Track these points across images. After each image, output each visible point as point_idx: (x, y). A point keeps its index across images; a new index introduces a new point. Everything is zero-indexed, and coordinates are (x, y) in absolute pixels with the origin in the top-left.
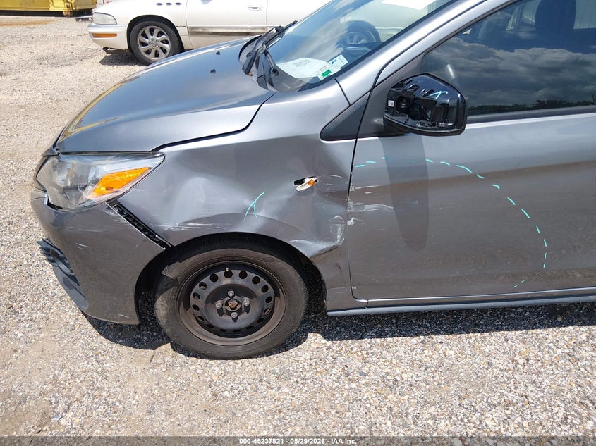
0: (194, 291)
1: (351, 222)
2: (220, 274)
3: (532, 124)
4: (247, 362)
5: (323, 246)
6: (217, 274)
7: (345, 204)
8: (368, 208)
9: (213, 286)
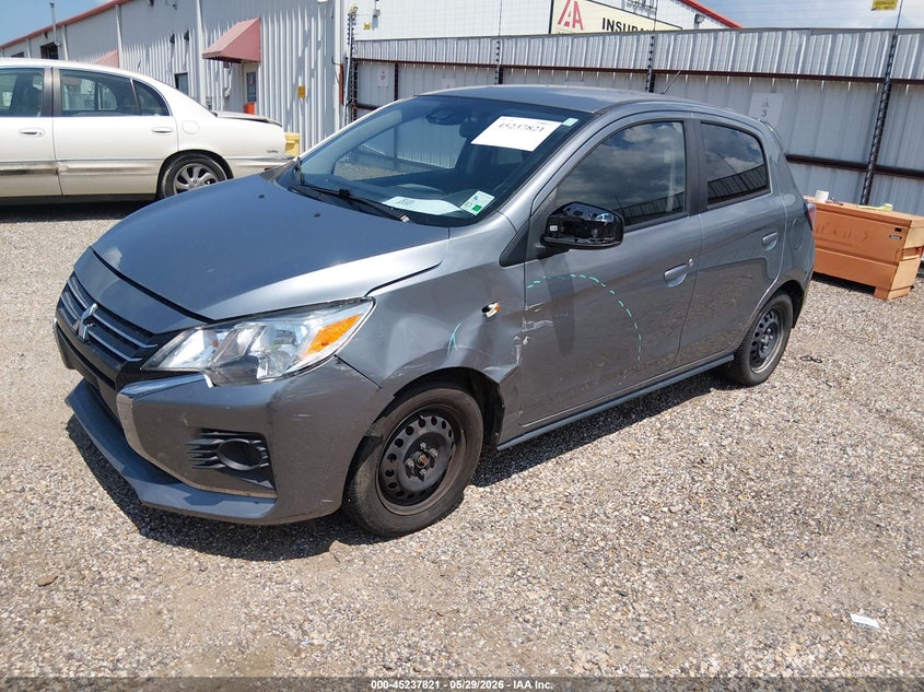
0: (388, 453)
1: (525, 341)
2: (415, 424)
3: (633, 236)
4: (434, 528)
5: (508, 369)
6: (411, 425)
7: (520, 325)
8: (537, 325)
9: (410, 441)
